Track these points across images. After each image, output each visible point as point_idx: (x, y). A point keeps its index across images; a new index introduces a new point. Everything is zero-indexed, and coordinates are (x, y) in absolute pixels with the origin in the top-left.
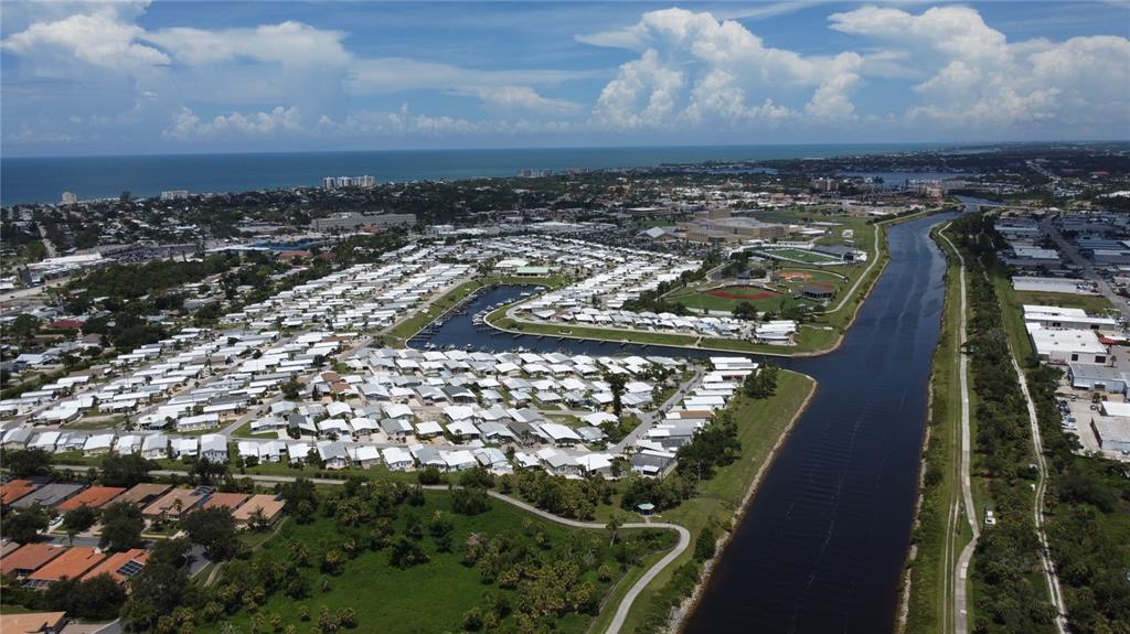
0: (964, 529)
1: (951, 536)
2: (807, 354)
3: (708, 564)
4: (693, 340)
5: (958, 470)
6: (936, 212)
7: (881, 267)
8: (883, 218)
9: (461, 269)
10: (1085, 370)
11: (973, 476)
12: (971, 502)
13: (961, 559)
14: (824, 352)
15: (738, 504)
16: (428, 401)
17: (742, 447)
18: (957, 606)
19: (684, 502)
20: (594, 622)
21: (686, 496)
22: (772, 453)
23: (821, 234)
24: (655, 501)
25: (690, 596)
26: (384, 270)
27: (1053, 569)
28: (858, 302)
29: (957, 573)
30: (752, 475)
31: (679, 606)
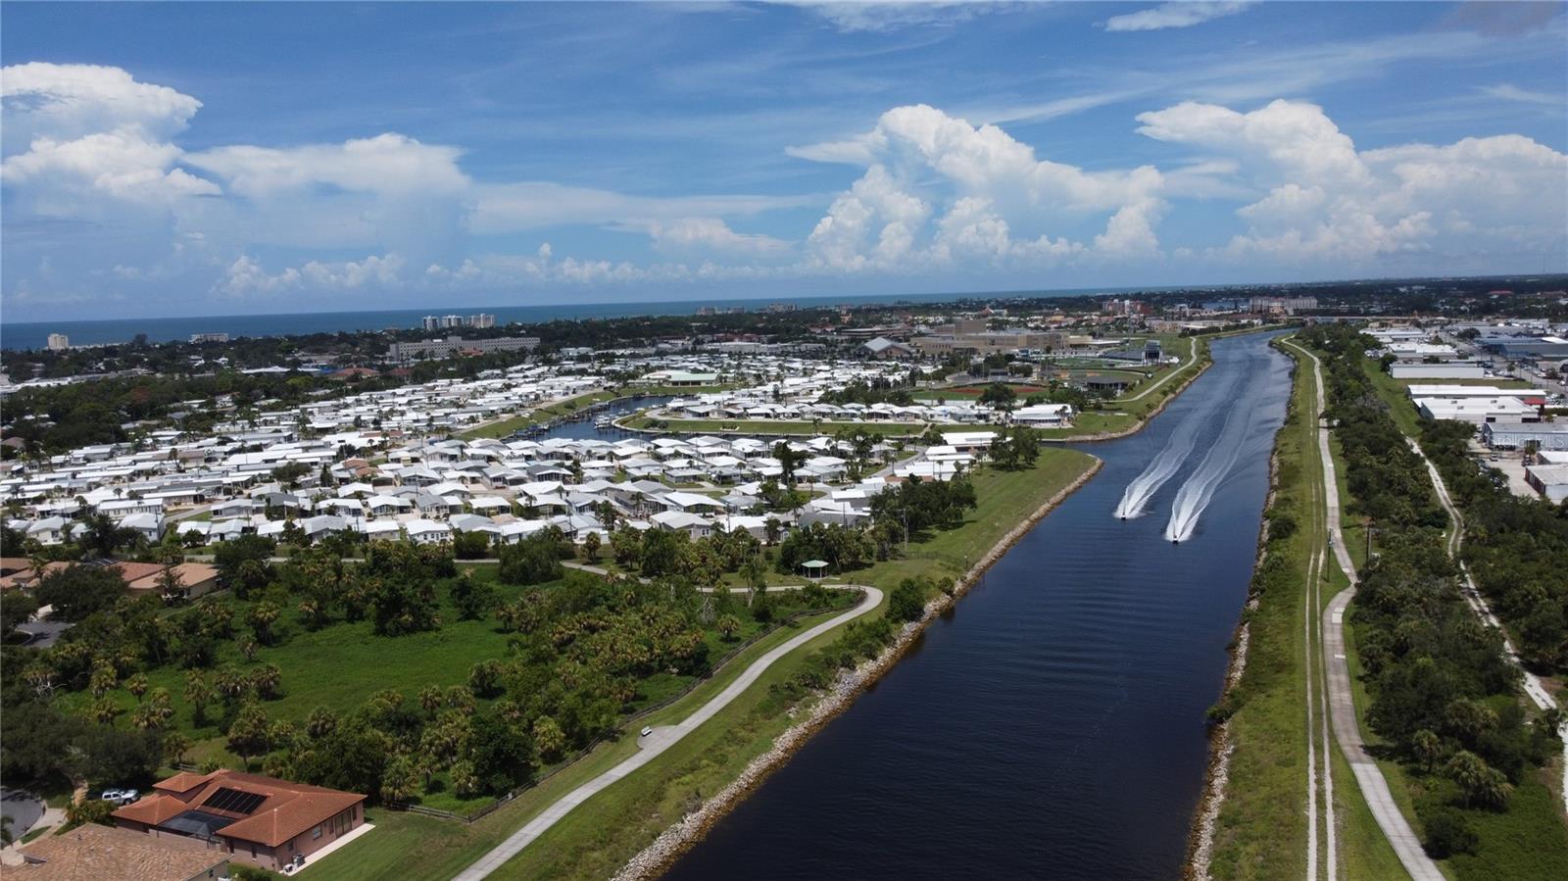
0: (1333, 578)
1: (1313, 584)
2: (1089, 438)
3: (909, 628)
4: (920, 428)
6: (1278, 328)
7: (1199, 368)
8: (1202, 331)
9: (590, 380)
11: (1344, 528)
12: (1345, 552)
13: (1331, 604)
14: (1114, 435)
15: (968, 566)
16: (500, 484)
17: (978, 502)
18: (1328, 652)
19: (879, 565)
20: (704, 684)
21: (882, 557)
22: (1027, 522)
25: (874, 658)
26: (478, 383)
27: (1487, 610)
28: (1165, 394)
29: (1325, 618)
30: (993, 539)
31: (853, 668)
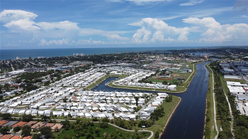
0: (215, 132)
2: (179, 92)
4: (153, 89)
5: (213, 118)
6: (206, 61)
7: (195, 73)
8: (195, 62)
9: (103, 73)
10: (241, 96)
11: (217, 120)
12: (217, 126)
14: (183, 92)
15: (164, 126)
16: (95, 103)
17: (165, 113)
19: (152, 126)
21: (152, 124)
22: (171, 115)
23: (181, 66)
24: (145, 125)
26: (86, 74)
28: (190, 81)
30: (167, 119)
